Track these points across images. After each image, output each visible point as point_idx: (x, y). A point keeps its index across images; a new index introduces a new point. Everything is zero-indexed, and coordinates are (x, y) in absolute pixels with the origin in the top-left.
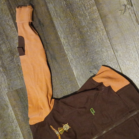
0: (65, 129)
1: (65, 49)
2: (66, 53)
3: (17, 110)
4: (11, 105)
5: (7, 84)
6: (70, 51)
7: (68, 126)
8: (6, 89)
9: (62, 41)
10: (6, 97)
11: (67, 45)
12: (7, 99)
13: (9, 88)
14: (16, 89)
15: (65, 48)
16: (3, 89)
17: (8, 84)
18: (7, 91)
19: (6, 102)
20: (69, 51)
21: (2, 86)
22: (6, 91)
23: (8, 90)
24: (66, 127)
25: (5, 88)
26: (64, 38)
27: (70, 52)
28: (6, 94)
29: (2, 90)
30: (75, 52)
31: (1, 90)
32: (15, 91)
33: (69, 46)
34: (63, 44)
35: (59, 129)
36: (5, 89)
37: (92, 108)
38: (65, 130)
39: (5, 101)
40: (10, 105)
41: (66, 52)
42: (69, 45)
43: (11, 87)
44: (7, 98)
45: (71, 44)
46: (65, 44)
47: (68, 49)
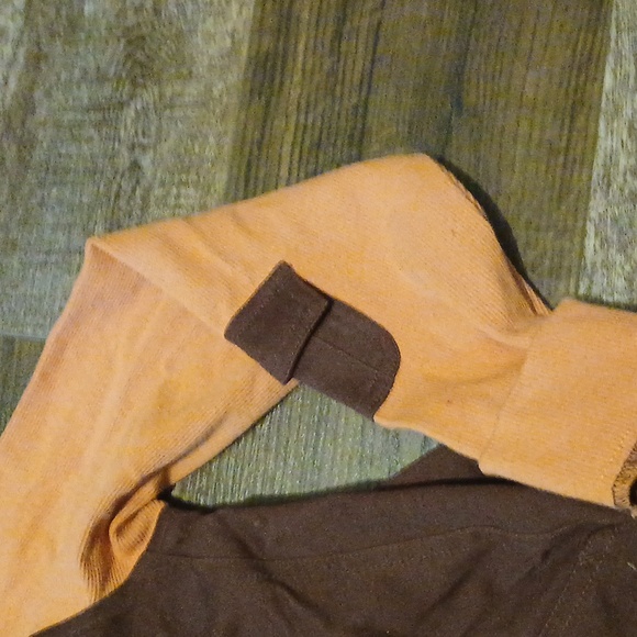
1: (593, 214)
2: (589, 253)
9: (605, 143)
14: (14, 333)
15: (597, 206)
20: (622, 251)
34: (598, 170)
41: (591, 242)
46: (620, 179)
47: (621, 232)
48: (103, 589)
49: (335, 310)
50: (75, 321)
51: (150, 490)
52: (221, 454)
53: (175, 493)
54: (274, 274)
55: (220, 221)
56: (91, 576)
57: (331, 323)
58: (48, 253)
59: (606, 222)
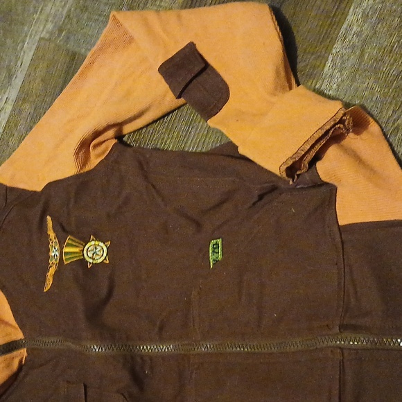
0: (85, 255)
1: (334, 51)
2: (326, 69)
3: (24, 114)
4: (22, 86)
5: (64, 13)
6: (345, 73)
7: (105, 255)
8: (50, 26)
9: (350, 18)
10: (30, 49)
11: (354, 47)
12: (27, 58)
13: (61, 30)
14: (77, 50)
15: (337, 47)
16: (43, 17)
17: (68, 16)
18: (47, 32)
19: (19, 64)
20: (340, 71)
21: (46, 6)
22: (45, 30)
23: (51, 33)
24: (96, 252)
25: (50, 19)
26: (365, 16)
27: (342, 75)
28: (37, 38)
29: (38, 18)
30: (357, 90)
31: (36, 16)
32: (68, 51)
33: (358, 52)
34: (343, 30)
35: (70, 242)
36: (47, 21)
37: (219, 241)
38: (84, 259)
39: (17, 58)
40: (18, 82)
41: (329, 64)
42: (362, 51)
43: (69, 32)
44: (32, 53)
45: (371, 51)
46: (351, 37)
47: (343, 63)
48: (81, 168)
49: (208, 71)
50: (101, 49)
51: (111, 133)
52: (147, 126)
53: (125, 139)
54: (186, 46)
55: (171, 16)
56: (77, 161)
57: (204, 75)
58: (100, 15)
59: (338, 56)
